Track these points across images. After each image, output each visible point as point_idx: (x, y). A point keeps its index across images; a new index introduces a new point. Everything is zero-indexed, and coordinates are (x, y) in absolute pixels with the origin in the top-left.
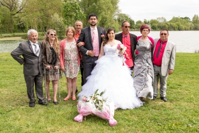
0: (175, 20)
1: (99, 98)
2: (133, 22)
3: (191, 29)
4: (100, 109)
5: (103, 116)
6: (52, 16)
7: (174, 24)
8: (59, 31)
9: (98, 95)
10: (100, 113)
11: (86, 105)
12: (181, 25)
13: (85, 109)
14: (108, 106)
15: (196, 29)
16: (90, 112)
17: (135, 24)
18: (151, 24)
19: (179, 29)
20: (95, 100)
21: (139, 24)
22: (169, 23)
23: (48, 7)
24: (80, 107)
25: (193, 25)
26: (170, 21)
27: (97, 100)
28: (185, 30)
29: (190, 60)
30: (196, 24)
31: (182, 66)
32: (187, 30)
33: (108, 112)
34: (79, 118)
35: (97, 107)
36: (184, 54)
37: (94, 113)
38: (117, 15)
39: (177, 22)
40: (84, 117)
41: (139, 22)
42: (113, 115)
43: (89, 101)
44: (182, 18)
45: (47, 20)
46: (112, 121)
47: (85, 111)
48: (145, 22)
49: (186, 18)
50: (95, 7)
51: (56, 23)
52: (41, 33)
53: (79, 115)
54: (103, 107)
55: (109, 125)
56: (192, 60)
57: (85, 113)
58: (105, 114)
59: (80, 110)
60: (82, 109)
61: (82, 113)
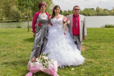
0: (86, 10)
1: (45, 58)
2: (62, 11)
3: (95, 15)
4: (46, 67)
5: (49, 73)
6: (12, 7)
7: (86, 12)
8: (16, 16)
9: (44, 55)
10: (47, 70)
11: (35, 64)
12: (89, 13)
13: (34, 67)
14: (53, 64)
15: (98, 15)
16: (38, 70)
17: (63, 12)
18: (72, 12)
19: (89, 15)
20: (42, 60)
21: (65, 13)
22: (83, 12)
23: (9, 2)
24: (30, 67)
25: (96, 13)
26: (83, 11)
27: (43, 60)
28: (92, 15)
29: (100, 31)
30: (98, 12)
31: (96, 35)
32: (93, 16)
33: (53, 69)
34: (29, 75)
35: (44, 65)
36: (95, 28)
37: (42, 70)
38: (52, 7)
39: (87, 11)
40: (33, 74)
41: (65, 11)
42: (57, 71)
43: (37, 61)
44: (90, 9)
45: (9, 10)
47: (34, 69)
48: (69, 11)
49: (92, 9)
50: (39, 2)
51: (14, 11)
52: (5, 18)
53: (29, 73)
56: (101, 31)
57: (34, 71)
58: (50, 71)
59: (30, 69)
60: (32, 67)
61: (32, 71)
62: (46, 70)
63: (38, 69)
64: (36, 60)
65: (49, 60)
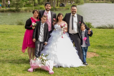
1: (44, 58)
4: (44, 64)
5: (45, 69)
9: (44, 56)
11: (35, 62)
13: (35, 64)
14: (49, 63)
20: (41, 60)
24: (32, 63)
27: (43, 60)
33: (49, 66)
34: (31, 70)
35: (42, 63)
37: (40, 67)
40: (34, 69)
42: (52, 68)
46: (51, 71)
53: (31, 68)
54: (46, 63)
55: (49, 74)
57: (34, 67)
58: (47, 68)
59: (31, 65)
60: (33, 64)
61: (33, 67)
62: (43, 66)
63: (37, 66)
64: (37, 59)
65: (47, 60)
